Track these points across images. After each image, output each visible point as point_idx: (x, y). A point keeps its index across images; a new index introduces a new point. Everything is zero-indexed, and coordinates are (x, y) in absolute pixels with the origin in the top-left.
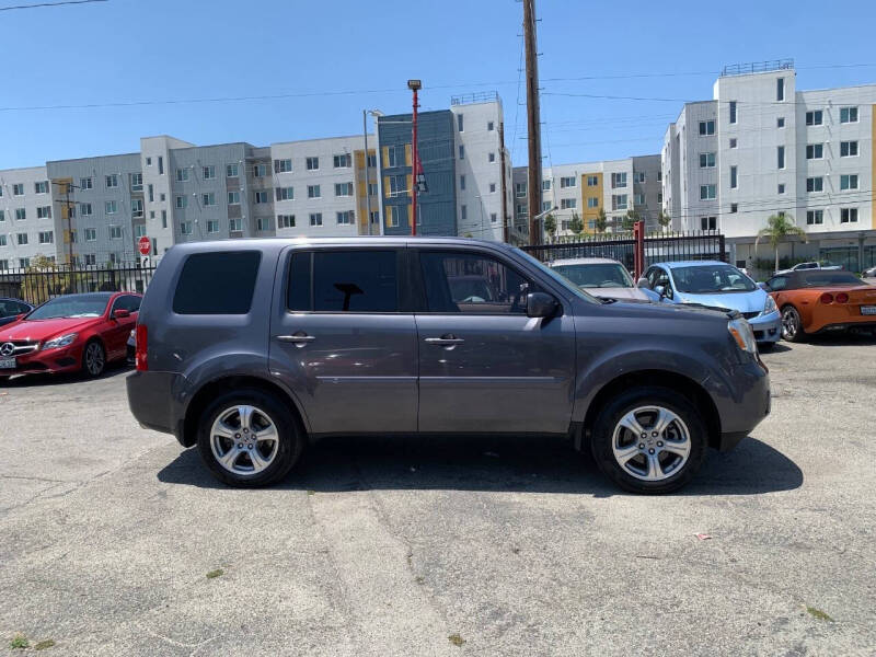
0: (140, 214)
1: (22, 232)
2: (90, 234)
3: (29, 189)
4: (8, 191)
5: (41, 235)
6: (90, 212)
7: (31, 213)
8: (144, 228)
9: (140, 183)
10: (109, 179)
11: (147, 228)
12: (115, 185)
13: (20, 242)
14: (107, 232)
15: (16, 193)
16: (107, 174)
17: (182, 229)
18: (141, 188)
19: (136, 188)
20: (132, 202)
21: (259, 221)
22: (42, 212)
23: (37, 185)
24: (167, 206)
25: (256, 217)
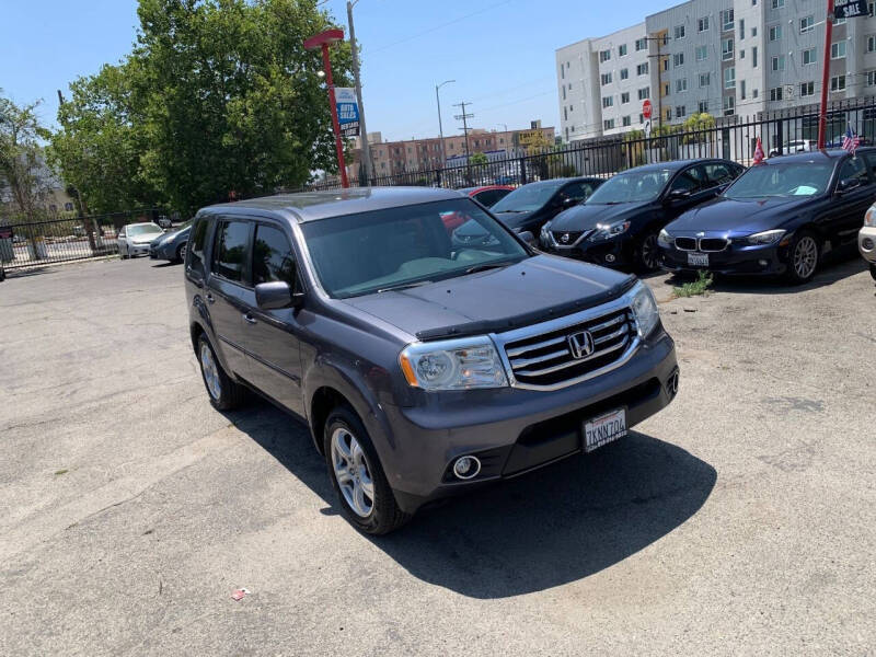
0: (730, 55)
1: (625, 91)
2: (681, 85)
3: (631, 48)
4: (615, 54)
5: (640, 92)
6: (682, 62)
7: (633, 71)
8: (733, 70)
9: (732, 20)
10: (701, 23)
11: (736, 71)
12: (707, 27)
13: (624, 102)
14: (697, 81)
15: (621, 54)
16: (699, 17)
17: (774, 65)
18: (732, 26)
19: (726, 28)
20: (723, 44)
21: (871, 40)
22: (641, 69)
23: (638, 42)
24: (758, 41)
25: (866, 36)
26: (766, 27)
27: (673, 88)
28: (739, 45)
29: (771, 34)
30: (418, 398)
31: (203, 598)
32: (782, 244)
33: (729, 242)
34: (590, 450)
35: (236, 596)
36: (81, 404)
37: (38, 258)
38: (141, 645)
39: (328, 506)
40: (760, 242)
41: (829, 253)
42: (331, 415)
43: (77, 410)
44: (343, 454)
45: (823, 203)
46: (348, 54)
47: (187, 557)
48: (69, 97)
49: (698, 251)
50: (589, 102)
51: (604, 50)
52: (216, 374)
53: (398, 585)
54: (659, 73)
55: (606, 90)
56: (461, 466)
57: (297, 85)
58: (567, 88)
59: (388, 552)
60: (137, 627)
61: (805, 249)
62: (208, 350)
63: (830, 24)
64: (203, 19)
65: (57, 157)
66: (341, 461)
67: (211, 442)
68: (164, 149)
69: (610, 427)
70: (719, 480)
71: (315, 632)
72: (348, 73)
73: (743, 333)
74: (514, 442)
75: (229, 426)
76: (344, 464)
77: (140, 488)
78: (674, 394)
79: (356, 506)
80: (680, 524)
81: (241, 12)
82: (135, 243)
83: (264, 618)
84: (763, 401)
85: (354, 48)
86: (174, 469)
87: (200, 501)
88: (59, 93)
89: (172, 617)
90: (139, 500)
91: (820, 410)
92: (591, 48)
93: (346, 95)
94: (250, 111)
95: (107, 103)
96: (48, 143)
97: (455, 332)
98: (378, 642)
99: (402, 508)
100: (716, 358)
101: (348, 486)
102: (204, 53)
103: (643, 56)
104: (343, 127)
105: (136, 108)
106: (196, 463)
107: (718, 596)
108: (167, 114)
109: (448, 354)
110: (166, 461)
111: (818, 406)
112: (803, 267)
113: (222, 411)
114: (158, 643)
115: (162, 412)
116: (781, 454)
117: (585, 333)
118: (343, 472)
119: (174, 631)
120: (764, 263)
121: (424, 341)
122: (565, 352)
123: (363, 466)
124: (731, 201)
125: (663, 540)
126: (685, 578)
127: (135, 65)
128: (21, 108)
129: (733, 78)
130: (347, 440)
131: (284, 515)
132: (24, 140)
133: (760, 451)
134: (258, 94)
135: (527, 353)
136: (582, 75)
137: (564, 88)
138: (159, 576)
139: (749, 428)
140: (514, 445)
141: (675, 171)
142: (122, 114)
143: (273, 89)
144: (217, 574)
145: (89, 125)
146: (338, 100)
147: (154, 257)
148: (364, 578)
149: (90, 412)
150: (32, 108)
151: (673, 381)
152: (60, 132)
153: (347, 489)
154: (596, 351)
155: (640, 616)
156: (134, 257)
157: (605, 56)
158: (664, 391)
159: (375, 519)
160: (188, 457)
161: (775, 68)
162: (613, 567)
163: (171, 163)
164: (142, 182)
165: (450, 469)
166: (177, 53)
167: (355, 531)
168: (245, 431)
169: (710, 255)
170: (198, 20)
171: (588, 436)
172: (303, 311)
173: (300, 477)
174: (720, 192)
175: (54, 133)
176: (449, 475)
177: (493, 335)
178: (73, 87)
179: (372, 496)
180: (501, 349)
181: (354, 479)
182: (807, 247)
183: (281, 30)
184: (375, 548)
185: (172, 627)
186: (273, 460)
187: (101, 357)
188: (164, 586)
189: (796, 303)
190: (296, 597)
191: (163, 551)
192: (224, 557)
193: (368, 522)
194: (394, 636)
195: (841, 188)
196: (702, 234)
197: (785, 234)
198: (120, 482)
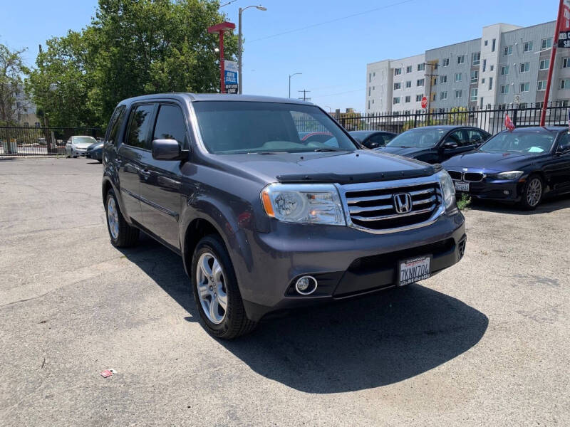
0: (476, 81)
1: (408, 95)
2: (443, 95)
3: (415, 69)
4: (404, 71)
5: (418, 97)
6: (445, 81)
7: (414, 83)
8: (476, 90)
9: (479, 59)
10: (459, 58)
11: (479, 91)
12: (462, 62)
13: (407, 101)
14: (454, 94)
15: (408, 72)
16: (459, 55)
17: (502, 90)
18: (478, 63)
19: (475, 63)
20: (472, 73)
21: (563, 82)
22: (419, 83)
23: (419, 66)
24: (494, 74)
25: (560, 79)
26: (499, 66)
27: (438, 96)
28: (482, 75)
29: (502, 71)
30: (273, 226)
31: (76, 374)
32: (520, 181)
33: (485, 176)
34: (402, 285)
35: (104, 374)
36: (14, 234)
37: (10, 152)
38: (16, 405)
39: (190, 315)
40: (505, 178)
41: (549, 192)
42: (200, 242)
43: (10, 238)
44: (206, 273)
45: (548, 158)
46: (235, 43)
47: (70, 342)
48: (45, 49)
49: (463, 181)
50: (385, 99)
51: (397, 68)
52: (117, 219)
53: (239, 378)
54: (431, 86)
55: (396, 93)
56: (301, 284)
57: (199, 58)
58: (372, 88)
59: (232, 352)
60: (16, 392)
61: (534, 187)
62: (113, 201)
63: (554, 50)
64: (142, 7)
65: (32, 87)
66: (203, 280)
67: (106, 267)
68: (104, 89)
69: (418, 269)
70: (490, 324)
71: (166, 408)
72: (234, 56)
73: (494, 234)
74: (345, 269)
75: (122, 257)
76: (206, 282)
77: (45, 291)
78: (462, 255)
79: (212, 316)
80: (463, 352)
81: (168, 6)
82: (77, 148)
83: (125, 393)
84: (515, 276)
85: (240, 40)
86: (74, 281)
87: (89, 304)
88: (40, 46)
89: (47, 387)
90: (42, 299)
91: (557, 285)
92: (389, 66)
93: (231, 66)
94: (166, 70)
95: (71, 56)
96: (27, 77)
97: (307, 178)
98: (219, 420)
99: (249, 316)
100: (477, 247)
101: (206, 300)
102: (140, 31)
103: (422, 75)
104: (227, 87)
105: (90, 61)
106: (91, 279)
107: (501, 407)
108: (109, 65)
109: (301, 195)
110: (68, 275)
111: (555, 282)
112: (532, 199)
113: (118, 248)
114: (31, 406)
115: (73, 244)
116: (534, 311)
117: (406, 194)
118: (204, 288)
119: (47, 397)
120: (506, 192)
121: (283, 183)
122: (390, 207)
123: (221, 283)
124: (485, 152)
125: (451, 361)
126: (472, 391)
127: (92, 32)
128: (12, 52)
129: (476, 95)
130: (211, 262)
131: (154, 320)
132: (11, 73)
133: (517, 308)
134: (172, 60)
135: (361, 202)
136: (382, 81)
137: (370, 88)
138: (45, 354)
139: (507, 292)
140: (345, 272)
141: (448, 131)
142: (81, 64)
143: (182, 58)
144: (93, 356)
145: (57, 69)
146: (226, 69)
147: (89, 157)
148: (212, 369)
149: (20, 240)
150: (19, 53)
151: (462, 245)
152: (36, 70)
153: (206, 303)
154: (413, 210)
155: (438, 418)
156: (75, 157)
157: (398, 71)
158: (457, 250)
159: (226, 325)
160: (86, 274)
161: (503, 92)
162: (413, 378)
163: (108, 98)
164: (88, 111)
165: (293, 285)
166: (122, 28)
167: (208, 335)
168: (133, 261)
169: (471, 184)
170: (138, 7)
171: (402, 273)
172: (187, 163)
173: (171, 294)
174: (477, 147)
175: (32, 70)
176: (291, 291)
177: (337, 184)
178: (48, 43)
179: (225, 307)
180: (343, 196)
181: (212, 294)
182: (535, 185)
183: (193, 21)
184: (223, 348)
185: (46, 394)
186: (151, 281)
187: (36, 208)
188: (46, 361)
189: (528, 220)
190: (154, 379)
191: (52, 336)
192: (101, 344)
193: (219, 328)
194: (233, 416)
195: (560, 150)
196: (466, 170)
197: (523, 174)
198: (30, 287)
